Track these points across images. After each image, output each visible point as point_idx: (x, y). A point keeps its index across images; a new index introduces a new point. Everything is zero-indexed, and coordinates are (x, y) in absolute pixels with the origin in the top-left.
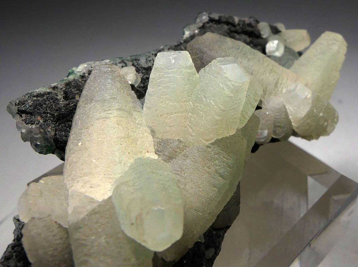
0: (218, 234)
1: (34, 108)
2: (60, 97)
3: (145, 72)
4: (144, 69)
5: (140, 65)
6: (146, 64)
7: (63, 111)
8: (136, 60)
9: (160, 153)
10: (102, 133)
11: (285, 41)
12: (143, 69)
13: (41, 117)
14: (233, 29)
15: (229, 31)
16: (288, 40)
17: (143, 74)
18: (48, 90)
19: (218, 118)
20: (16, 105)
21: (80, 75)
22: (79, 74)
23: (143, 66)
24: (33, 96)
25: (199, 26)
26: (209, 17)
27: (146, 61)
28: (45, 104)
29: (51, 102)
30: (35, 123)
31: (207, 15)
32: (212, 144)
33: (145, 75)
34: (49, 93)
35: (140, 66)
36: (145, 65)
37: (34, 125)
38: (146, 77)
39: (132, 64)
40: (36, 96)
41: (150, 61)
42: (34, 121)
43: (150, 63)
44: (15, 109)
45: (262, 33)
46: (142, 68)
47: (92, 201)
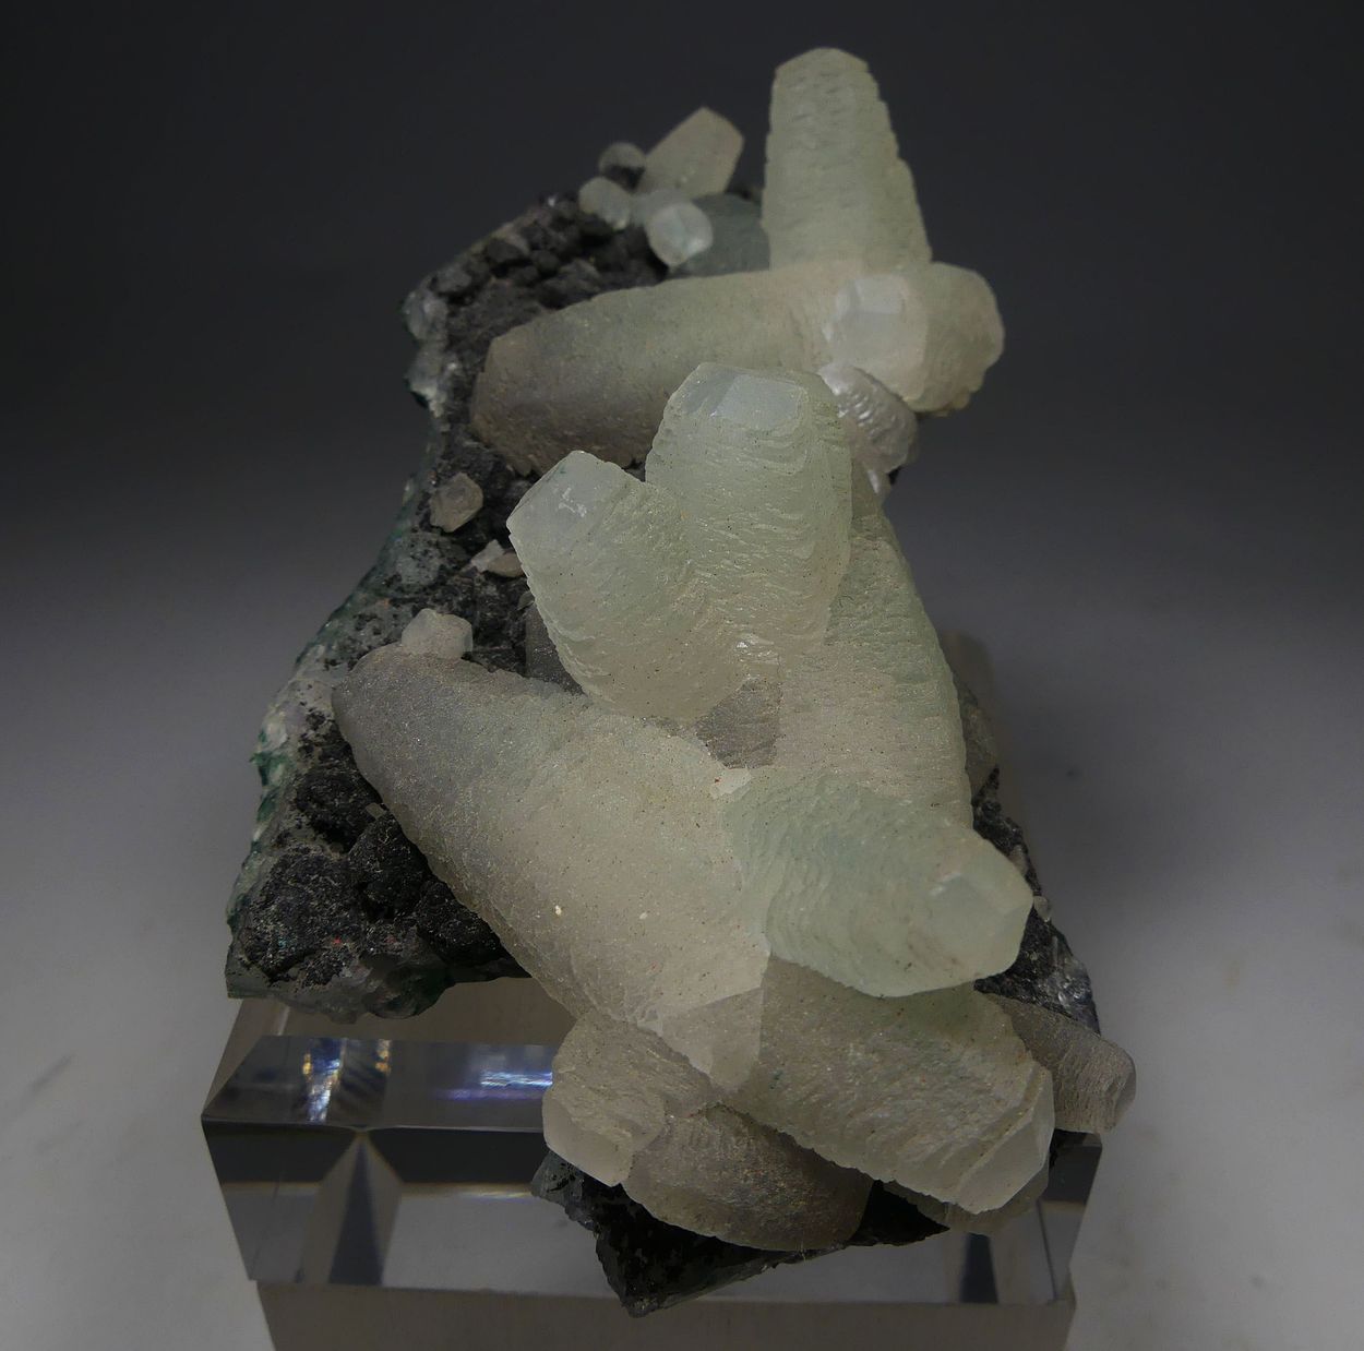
0: (990, 807)
1: (301, 934)
2: (316, 848)
3: (443, 592)
4: (433, 587)
5: (414, 586)
6: (424, 571)
7: (381, 875)
8: (389, 584)
9: (734, 758)
10: (583, 839)
11: (678, 185)
12: (428, 591)
13: (337, 934)
14: (530, 273)
15: (524, 291)
16: (684, 180)
17: (442, 604)
18: (273, 861)
19: (803, 552)
20: (248, 967)
21: (296, 750)
22: (291, 752)
23: (425, 582)
24: (263, 908)
25: (442, 345)
26: (440, 295)
27: (417, 562)
28: (309, 898)
29: (316, 881)
30: (340, 963)
31: (430, 294)
32: (833, 624)
33: (450, 601)
34: (284, 864)
35: (416, 589)
36: (427, 577)
37: (344, 969)
38: (459, 603)
39: (390, 602)
40: (266, 901)
41: (426, 552)
42: (334, 962)
43: (431, 557)
44: (255, 976)
45: (608, 218)
46: (425, 589)
47: (741, 1002)
